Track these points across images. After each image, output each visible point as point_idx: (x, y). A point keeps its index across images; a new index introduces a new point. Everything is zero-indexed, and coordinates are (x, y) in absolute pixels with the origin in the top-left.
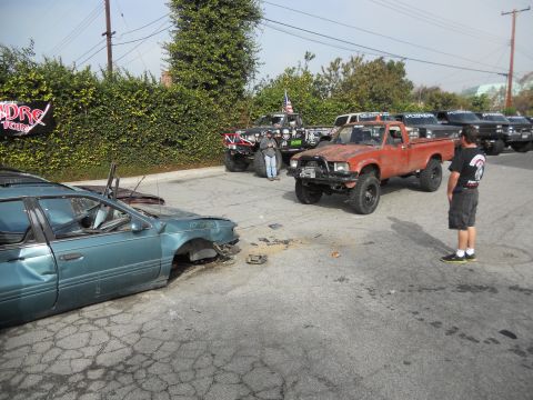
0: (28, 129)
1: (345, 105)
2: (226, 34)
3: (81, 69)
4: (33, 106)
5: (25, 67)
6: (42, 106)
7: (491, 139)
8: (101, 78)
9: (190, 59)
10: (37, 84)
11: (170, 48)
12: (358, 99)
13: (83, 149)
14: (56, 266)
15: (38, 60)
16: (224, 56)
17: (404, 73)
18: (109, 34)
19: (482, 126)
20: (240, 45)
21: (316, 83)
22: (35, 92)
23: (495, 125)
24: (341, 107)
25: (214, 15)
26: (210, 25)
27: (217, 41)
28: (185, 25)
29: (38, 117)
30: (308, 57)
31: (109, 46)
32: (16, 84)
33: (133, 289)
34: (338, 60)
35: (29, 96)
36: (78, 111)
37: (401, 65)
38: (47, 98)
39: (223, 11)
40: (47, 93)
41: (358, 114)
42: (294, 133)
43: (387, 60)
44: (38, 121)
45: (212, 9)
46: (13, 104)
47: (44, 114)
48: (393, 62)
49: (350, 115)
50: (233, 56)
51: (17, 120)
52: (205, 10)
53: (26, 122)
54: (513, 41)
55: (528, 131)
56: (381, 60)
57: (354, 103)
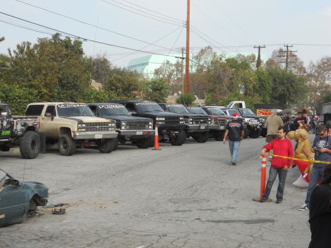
1: (35, 92)
7: (175, 130)
12: (46, 86)
19: (167, 118)
23: (178, 118)
37: (78, 43)
41: (56, 104)
42: (5, 123)
43: (63, 38)
49: (46, 104)
54: (188, 22)
55: (205, 122)
56: (56, 36)
57: (44, 90)
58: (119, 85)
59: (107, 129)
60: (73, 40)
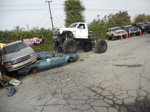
0: (39, 42)
2: (77, 15)
3: (48, 29)
4: (40, 38)
5: (37, 31)
6: (41, 38)
7: (149, 29)
8: (52, 30)
9: (70, 22)
10: (40, 33)
11: (65, 20)
12: (112, 24)
13: (50, 45)
14: (51, 62)
15: (39, 29)
16: (77, 20)
17: (127, 14)
18: (51, 18)
20: (81, 17)
21: (102, 22)
22: (40, 35)
24: (108, 27)
25: (74, 12)
26: (73, 14)
27: (75, 17)
28: (68, 15)
29: (41, 40)
30: (98, 16)
31: (52, 20)
32: (36, 34)
33: (62, 65)
34: (106, 15)
35: (39, 36)
36: (48, 38)
37: (127, 12)
38: (42, 36)
39: (76, 10)
40: (42, 35)
41: (111, 28)
43: (122, 12)
44: (41, 41)
45: (73, 10)
46: (36, 38)
47: (42, 39)
48: (124, 12)
49: (109, 29)
50: (79, 20)
51: (37, 41)
52: (71, 11)
53: (39, 41)
56: (120, 12)
57: (111, 25)
58: (138, 20)
59: (123, 33)
60: (125, 11)
